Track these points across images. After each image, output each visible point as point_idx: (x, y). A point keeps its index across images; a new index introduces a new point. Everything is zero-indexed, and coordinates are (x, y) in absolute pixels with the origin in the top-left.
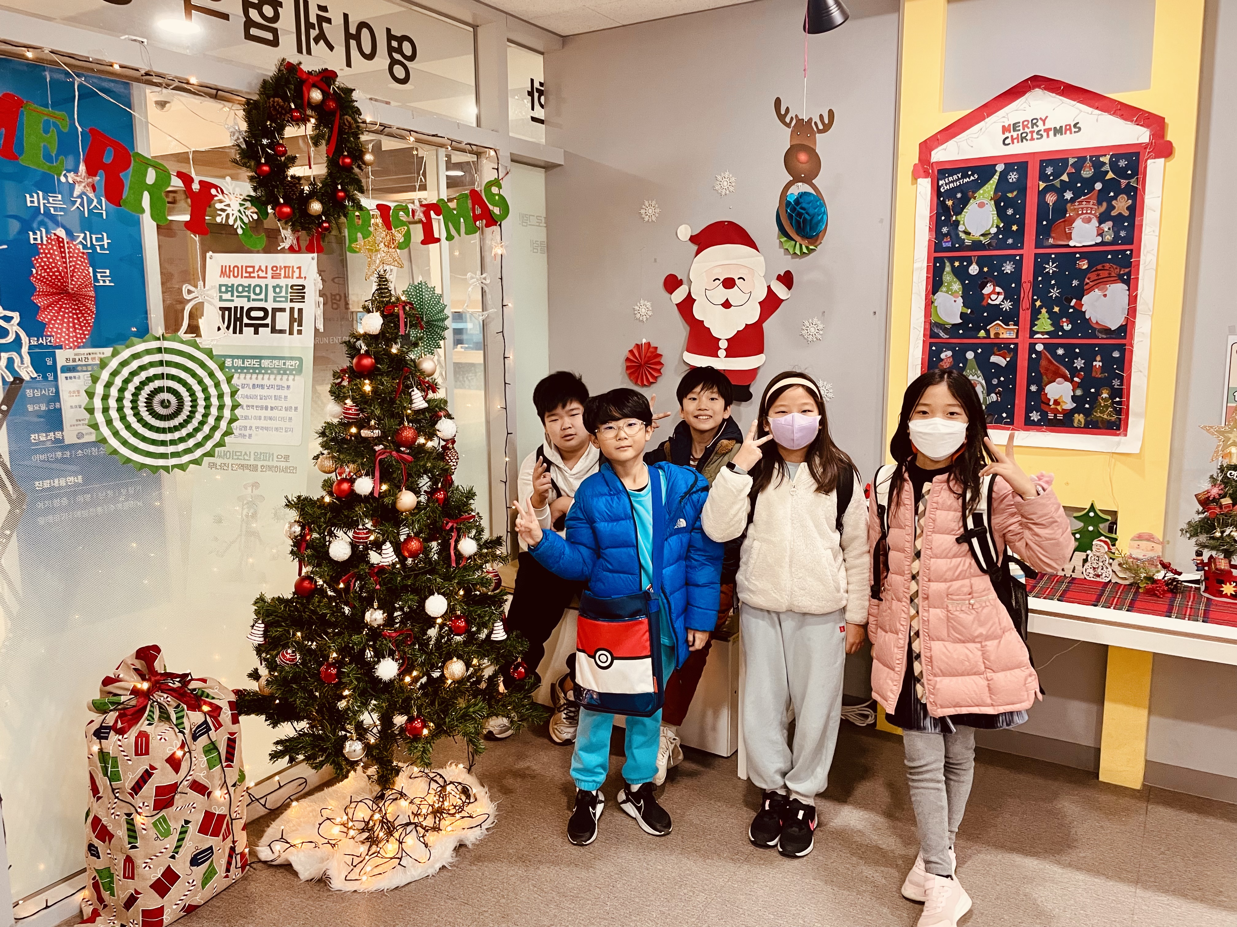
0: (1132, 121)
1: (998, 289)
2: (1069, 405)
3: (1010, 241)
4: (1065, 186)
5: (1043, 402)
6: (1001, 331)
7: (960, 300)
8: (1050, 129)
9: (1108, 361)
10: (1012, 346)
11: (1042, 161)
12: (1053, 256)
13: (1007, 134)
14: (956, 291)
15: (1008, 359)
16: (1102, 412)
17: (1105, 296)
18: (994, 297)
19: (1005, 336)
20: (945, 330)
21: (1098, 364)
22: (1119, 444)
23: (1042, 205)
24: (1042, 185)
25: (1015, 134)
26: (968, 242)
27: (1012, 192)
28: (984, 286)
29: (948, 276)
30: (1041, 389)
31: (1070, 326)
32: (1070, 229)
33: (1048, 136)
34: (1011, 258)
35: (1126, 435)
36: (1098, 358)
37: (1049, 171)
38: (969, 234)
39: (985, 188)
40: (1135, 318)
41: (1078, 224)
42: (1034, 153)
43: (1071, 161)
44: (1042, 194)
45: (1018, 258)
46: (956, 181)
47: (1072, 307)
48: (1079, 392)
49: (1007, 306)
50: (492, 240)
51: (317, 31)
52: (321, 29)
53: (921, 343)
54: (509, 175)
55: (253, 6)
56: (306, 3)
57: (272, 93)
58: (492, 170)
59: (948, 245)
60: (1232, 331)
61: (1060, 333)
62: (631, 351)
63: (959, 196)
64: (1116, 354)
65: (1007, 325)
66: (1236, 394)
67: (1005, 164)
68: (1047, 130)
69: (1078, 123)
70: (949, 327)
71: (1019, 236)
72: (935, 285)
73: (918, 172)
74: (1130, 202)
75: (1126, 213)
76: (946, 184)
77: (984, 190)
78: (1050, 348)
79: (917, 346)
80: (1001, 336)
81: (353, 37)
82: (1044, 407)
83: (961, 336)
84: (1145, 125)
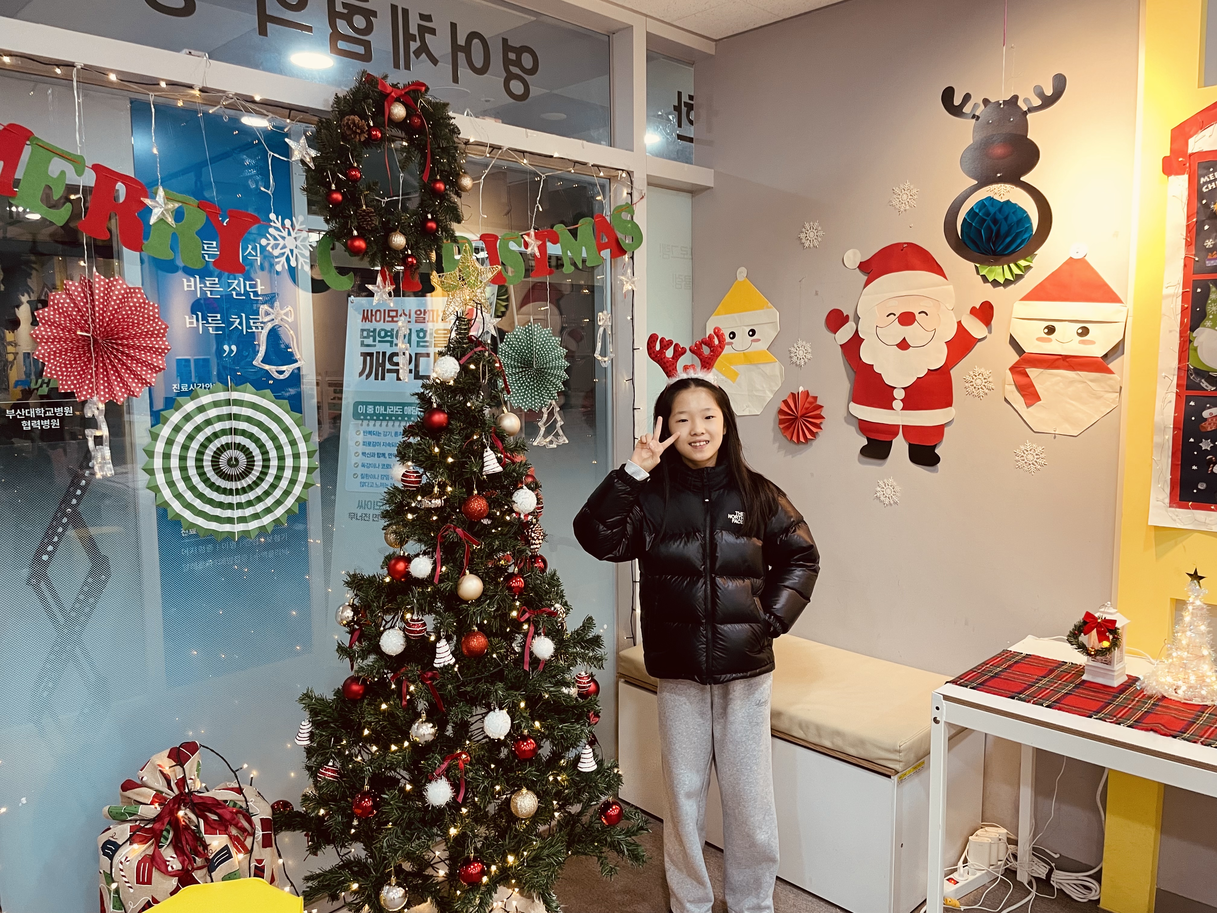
20: (1210, 379)
50: (623, 275)
51: (418, 43)
52: (423, 40)
53: (1174, 396)
54: (645, 200)
55: (341, 16)
56: (405, 12)
57: (347, 109)
58: (625, 194)
59: (1212, 263)
62: (785, 401)
70: (1214, 374)
72: (1195, 318)
73: (1170, 168)
76: (1211, 182)
79: (1168, 399)
81: (462, 49)
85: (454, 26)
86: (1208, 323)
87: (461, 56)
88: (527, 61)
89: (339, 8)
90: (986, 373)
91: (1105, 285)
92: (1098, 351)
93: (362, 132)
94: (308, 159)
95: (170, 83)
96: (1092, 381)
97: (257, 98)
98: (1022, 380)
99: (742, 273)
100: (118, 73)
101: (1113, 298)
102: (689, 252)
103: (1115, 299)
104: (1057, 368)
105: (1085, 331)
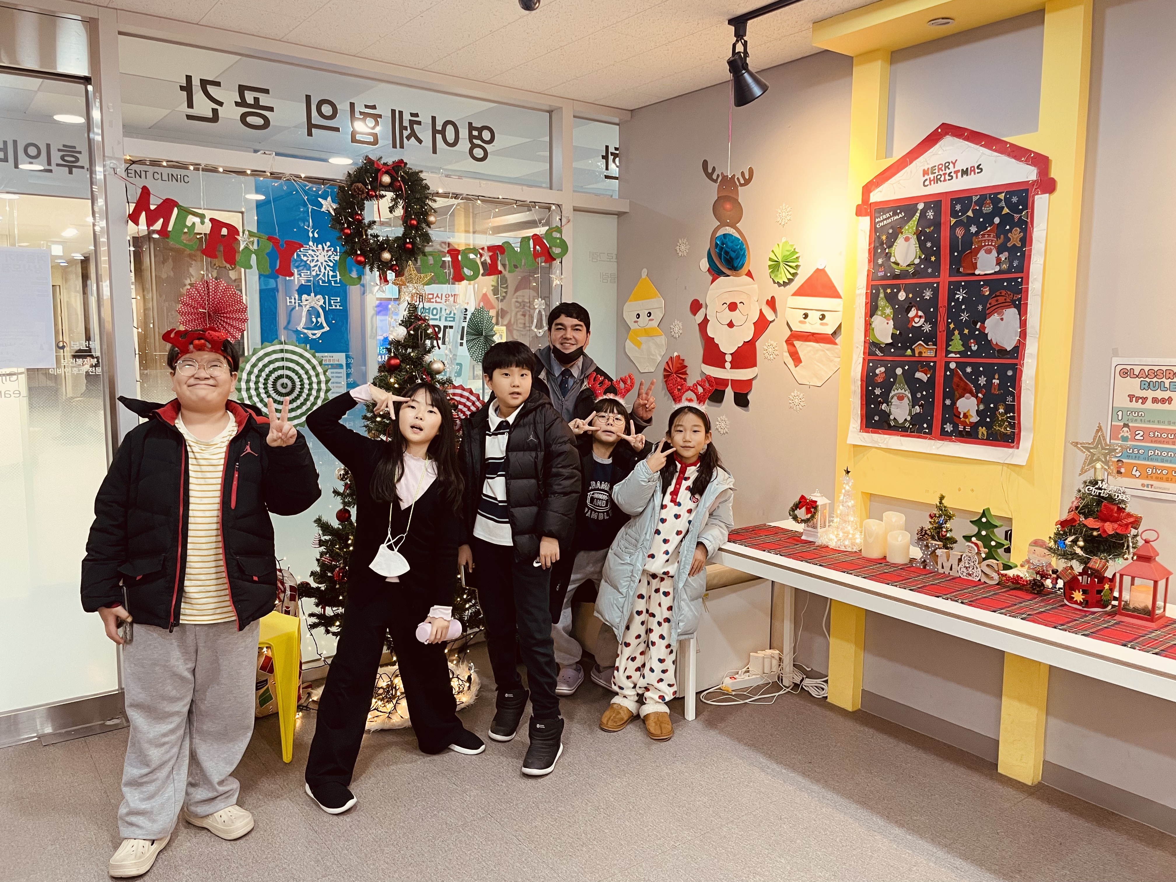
0: (1023, 161)
1: (920, 313)
2: (975, 419)
3: (930, 270)
4: (971, 221)
5: (955, 415)
6: (923, 350)
7: (891, 322)
8: (958, 171)
9: (1003, 378)
10: (932, 364)
11: (952, 200)
12: (963, 284)
13: (926, 177)
14: (888, 314)
15: (929, 376)
16: (1000, 426)
17: (1002, 319)
18: (917, 320)
19: (928, 354)
20: (881, 349)
21: (996, 382)
22: (1013, 455)
23: (953, 238)
24: (953, 221)
25: (932, 176)
26: (897, 272)
27: (929, 227)
28: (908, 310)
29: (882, 302)
30: (954, 403)
31: (976, 347)
32: (975, 259)
33: (957, 177)
35: (1018, 448)
36: (997, 377)
37: (958, 207)
38: (898, 264)
39: (909, 224)
40: (1025, 338)
41: (982, 254)
42: (946, 193)
43: (975, 199)
44: (953, 228)
45: (935, 285)
46: (889, 218)
47: (978, 330)
48: (982, 407)
49: (927, 328)
50: (555, 272)
51: (409, 131)
52: (412, 129)
53: (861, 360)
54: (570, 223)
55: (358, 120)
56: (401, 113)
57: (355, 180)
58: (557, 219)
59: (882, 274)
60: (1116, 353)
61: (969, 353)
62: (667, 363)
63: (891, 231)
64: (1010, 373)
65: (928, 345)
66: (1120, 413)
67: (924, 203)
68: (956, 172)
69: (980, 165)
70: (883, 346)
71: (937, 266)
72: (872, 310)
73: (860, 212)
74: (1022, 234)
75: (1019, 244)
76: (881, 221)
77: (909, 226)
78: (961, 366)
79: (858, 362)
80: (924, 355)
81: (439, 132)
82: (956, 420)
83: (892, 355)
84: (1033, 164)
85: (434, 119)
86: (879, 313)
87: (439, 137)
88: (486, 136)
89: (357, 114)
90: (775, 344)
91: (834, 287)
92: (830, 330)
93: (364, 193)
94: (331, 210)
95: (253, 171)
96: (827, 350)
97: (303, 176)
98: (792, 349)
99: (644, 272)
100: (224, 167)
102: (615, 257)
103: (838, 296)
104: (810, 341)
105: (823, 317)
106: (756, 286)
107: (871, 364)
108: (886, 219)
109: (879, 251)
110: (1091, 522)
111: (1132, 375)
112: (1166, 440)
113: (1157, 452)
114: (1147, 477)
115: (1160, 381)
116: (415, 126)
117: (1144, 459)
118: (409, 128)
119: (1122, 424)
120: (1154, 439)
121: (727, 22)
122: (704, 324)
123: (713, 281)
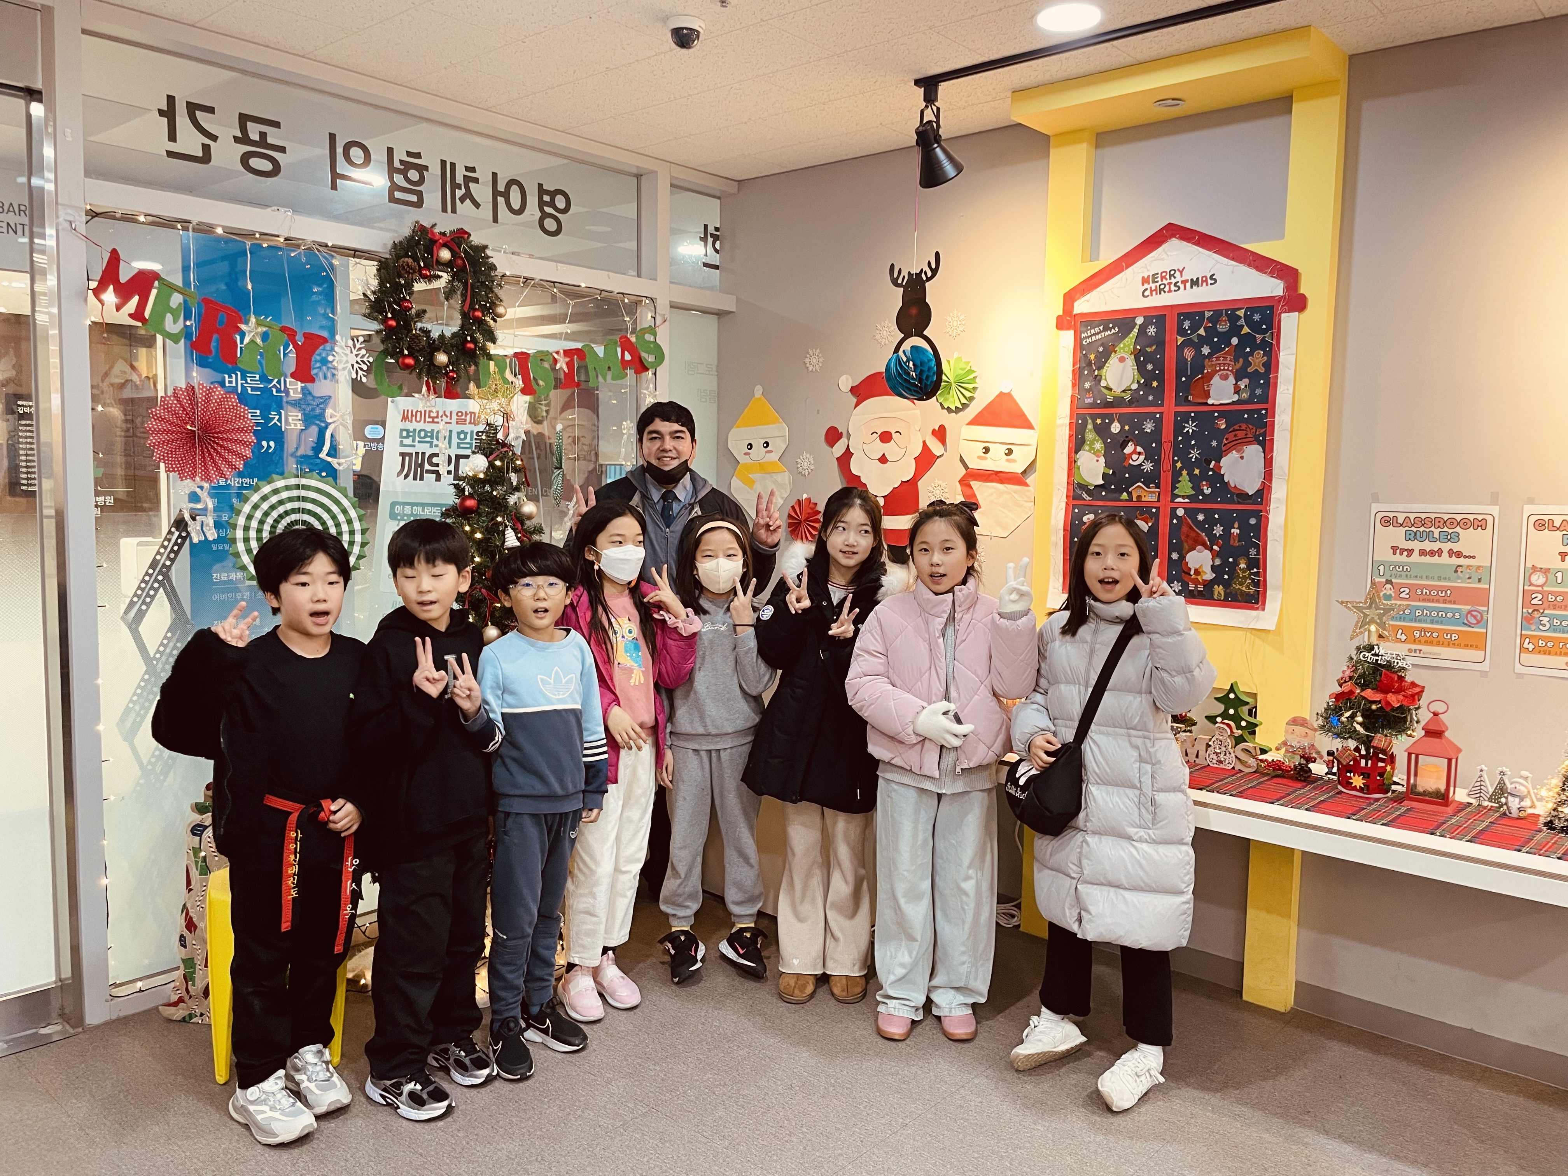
0: (1265, 273)
1: (1139, 449)
2: (1209, 575)
3: (1151, 398)
4: (1203, 341)
5: (1184, 572)
6: (1143, 494)
7: (1102, 460)
8: (1187, 281)
9: (1245, 528)
10: (1154, 510)
11: (1179, 315)
12: (1193, 415)
13: (1146, 286)
14: (1098, 450)
15: (1150, 524)
16: (1241, 584)
17: (1242, 458)
18: (1135, 457)
19: (1149, 498)
20: (1089, 492)
21: (1235, 531)
22: (1257, 618)
23: (1181, 360)
24: (1180, 340)
25: (1153, 286)
26: (1110, 399)
27: (1151, 346)
28: (1124, 445)
29: (1090, 435)
30: (1182, 557)
31: (1209, 491)
32: (1208, 386)
33: (1185, 288)
34: (1151, 416)
35: (1263, 610)
36: (1236, 525)
37: (1187, 324)
38: (1110, 389)
39: (1125, 341)
40: (1271, 481)
41: (1216, 380)
42: (1172, 306)
43: (1208, 314)
44: (1180, 348)
45: (1158, 416)
46: (1098, 333)
47: (1212, 470)
48: (1218, 562)
49: (1148, 467)
50: (647, 388)
51: (463, 190)
52: (467, 188)
53: (1064, 505)
54: (667, 323)
55: (398, 171)
56: (453, 165)
57: (402, 253)
58: (649, 317)
59: (1089, 401)
60: (1376, 499)
61: (1201, 497)
62: (793, 507)
63: (1101, 349)
64: (1253, 521)
65: (1149, 487)
66: (1381, 568)
67: (1144, 317)
68: (1184, 282)
69: (1214, 275)
70: (1091, 488)
71: (1159, 393)
72: (1077, 444)
73: (1061, 324)
74: (1265, 358)
75: (1262, 370)
76: (1089, 337)
77: (1124, 344)
78: (1191, 513)
79: (1060, 508)
80: (1143, 499)
81: (501, 194)
82: (1186, 578)
83: (1103, 499)
84: (1279, 277)
85: (495, 175)
86: (1087, 448)
87: (501, 200)
88: (560, 202)
89: (397, 164)
90: (944, 485)
91: (1024, 415)
92: (1018, 468)
93: (414, 272)
94: (369, 293)
95: (262, 234)
96: (1015, 492)
97: (330, 244)
98: (969, 492)
99: (758, 391)
100: (223, 227)
101: (1028, 426)
102: (715, 369)
103: (1030, 426)
104: (992, 481)
105: (1010, 452)
106: (918, 412)
107: (1076, 511)
108: (1094, 335)
109: (1086, 372)
110: (1369, 693)
111: (1395, 524)
112: (1435, 598)
113: (1425, 612)
114: (1415, 641)
115: (1428, 530)
116: (472, 185)
117: (1411, 620)
118: (463, 187)
119: (1384, 580)
120: (1422, 597)
121: (913, 82)
122: (845, 459)
123: (857, 405)
